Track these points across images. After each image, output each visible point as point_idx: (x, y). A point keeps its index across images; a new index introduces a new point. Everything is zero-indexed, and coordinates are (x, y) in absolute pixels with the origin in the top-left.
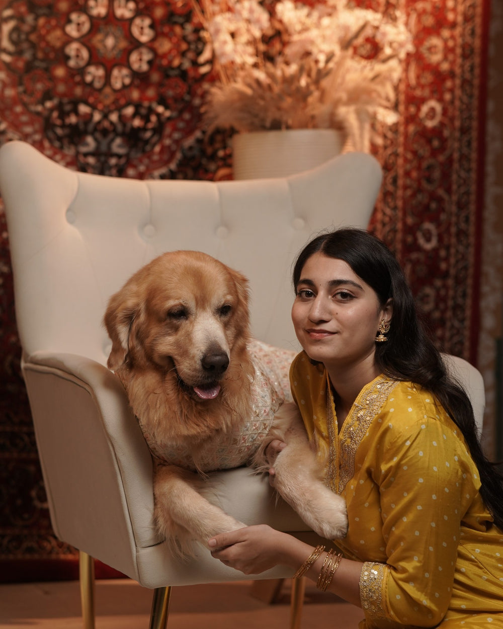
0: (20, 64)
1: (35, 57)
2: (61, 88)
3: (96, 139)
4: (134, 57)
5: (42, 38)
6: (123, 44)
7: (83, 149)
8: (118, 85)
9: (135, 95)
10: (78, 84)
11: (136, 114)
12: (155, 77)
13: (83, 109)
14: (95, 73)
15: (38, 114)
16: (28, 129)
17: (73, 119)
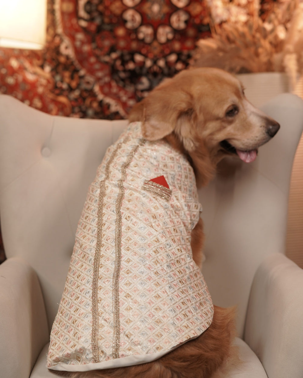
0: (93, 28)
1: (103, 22)
2: (122, 44)
3: (149, 80)
4: (174, 18)
5: (107, 8)
6: (166, 9)
7: (140, 87)
8: (163, 39)
9: (177, 46)
10: (133, 40)
11: (178, 60)
12: (191, 32)
13: (139, 58)
14: (146, 32)
15: (107, 63)
16: (100, 74)
17: (131, 66)
